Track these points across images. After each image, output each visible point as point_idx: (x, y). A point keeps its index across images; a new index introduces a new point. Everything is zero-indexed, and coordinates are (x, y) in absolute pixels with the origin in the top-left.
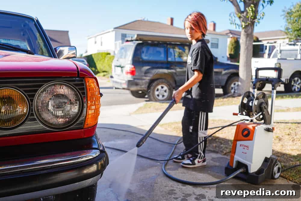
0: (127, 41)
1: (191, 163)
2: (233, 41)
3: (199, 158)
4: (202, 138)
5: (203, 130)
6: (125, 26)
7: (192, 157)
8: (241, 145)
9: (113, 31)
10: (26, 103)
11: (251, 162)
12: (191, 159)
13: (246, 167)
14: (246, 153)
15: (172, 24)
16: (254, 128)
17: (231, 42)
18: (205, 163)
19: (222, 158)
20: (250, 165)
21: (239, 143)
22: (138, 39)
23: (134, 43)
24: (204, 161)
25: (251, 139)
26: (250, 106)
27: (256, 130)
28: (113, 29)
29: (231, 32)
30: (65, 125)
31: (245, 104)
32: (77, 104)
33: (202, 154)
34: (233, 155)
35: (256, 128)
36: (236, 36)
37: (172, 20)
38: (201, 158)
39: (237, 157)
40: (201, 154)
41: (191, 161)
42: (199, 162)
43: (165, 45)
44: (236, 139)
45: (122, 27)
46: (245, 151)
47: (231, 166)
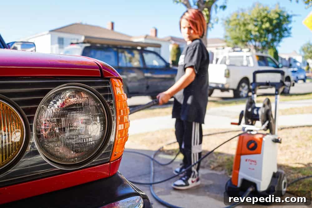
0: (72, 44)
1: (184, 184)
2: (175, 48)
3: (193, 177)
4: (196, 154)
5: (197, 144)
6: (62, 29)
7: (184, 177)
8: (246, 160)
9: (48, 34)
10: (20, 124)
11: (260, 178)
12: (184, 179)
13: (254, 185)
14: (254, 169)
15: (113, 28)
16: (261, 139)
17: (173, 48)
18: (199, 183)
19: (212, 174)
20: (260, 183)
21: (243, 158)
22: (86, 41)
23: (81, 46)
24: (198, 180)
25: (259, 153)
26: (254, 114)
27: (264, 141)
28: (48, 32)
29: (173, 39)
30: (83, 158)
31: (249, 112)
32: (96, 122)
33: (196, 173)
34: (237, 171)
35: (264, 139)
36: (178, 43)
37: (113, 24)
38: (194, 177)
39: (243, 174)
40: (194, 172)
41: (184, 181)
42: (193, 182)
43: (115, 49)
44: (240, 153)
45: (59, 30)
46: (253, 166)
47: (234, 185)
